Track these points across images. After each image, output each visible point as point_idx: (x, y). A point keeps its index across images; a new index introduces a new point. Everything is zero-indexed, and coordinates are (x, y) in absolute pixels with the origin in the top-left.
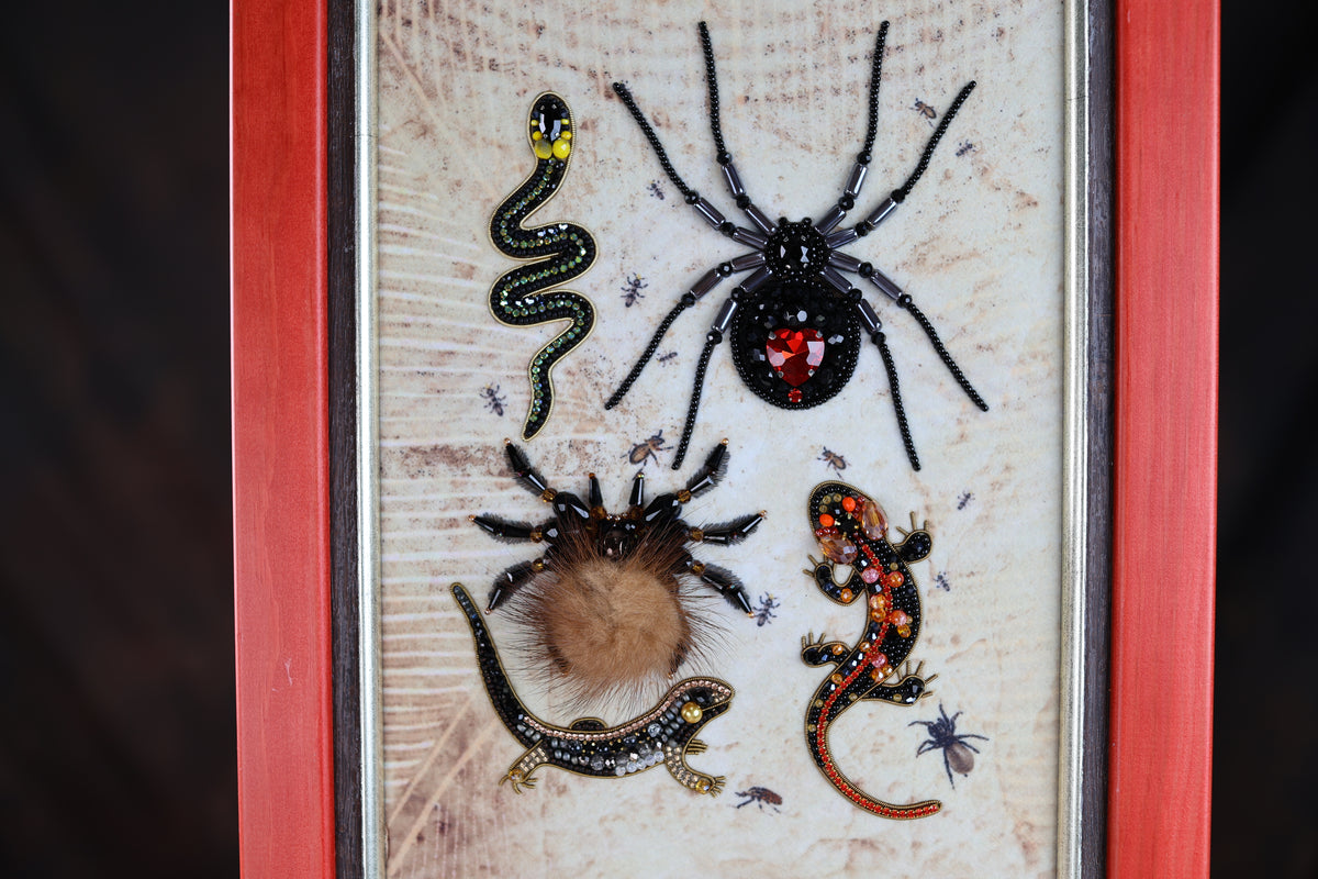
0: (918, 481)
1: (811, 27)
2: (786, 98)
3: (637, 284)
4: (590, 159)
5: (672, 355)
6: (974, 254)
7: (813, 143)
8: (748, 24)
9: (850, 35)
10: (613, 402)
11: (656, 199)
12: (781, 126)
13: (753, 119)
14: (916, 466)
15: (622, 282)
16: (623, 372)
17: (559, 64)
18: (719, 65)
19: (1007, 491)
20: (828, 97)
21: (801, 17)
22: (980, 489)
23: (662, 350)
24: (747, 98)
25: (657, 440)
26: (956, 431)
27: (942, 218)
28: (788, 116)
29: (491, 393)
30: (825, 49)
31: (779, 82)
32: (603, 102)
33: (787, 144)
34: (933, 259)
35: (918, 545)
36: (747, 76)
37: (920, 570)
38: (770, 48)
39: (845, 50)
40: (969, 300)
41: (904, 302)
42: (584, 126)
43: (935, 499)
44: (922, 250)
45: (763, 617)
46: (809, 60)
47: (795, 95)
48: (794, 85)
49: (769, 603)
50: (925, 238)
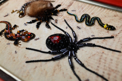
0: (25, 48)
1: (114, 68)
2: (100, 58)
3: (80, 29)
4: (102, 30)
5: (67, 28)
6: (53, 75)
7: (90, 59)
8: (118, 59)
9: (109, 74)
10: (65, 20)
11: (92, 35)
12: (96, 56)
13: (99, 52)
14: (27, 48)
15: (81, 27)
16: (68, 23)
17: (120, 32)
18: (111, 52)
19: (11, 59)
20: (98, 65)
21: (116, 67)
22: (16, 55)
23: (68, 27)
24: (103, 53)
25: (56, 23)
26: (27, 56)
27: (63, 73)
28: (97, 57)
29: (75, 11)
30: (108, 69)
31: (104, 59)
32: (111, 35)
33: (92, 55)
34: (57, 67)
35: (16, 44)
36: (108, 55)
37: (13, 42)
38: (112, 60)
39: (106, 72)
40: (46, 70)
41: (53, 59)
42: (108, 31)
43: (20, 48)
44: (60, 67)
45: (25, 24)
46: (107, 65)
47: (100, 60)
48: (103, 61)
49: (26, 25)
50: (62, 68)
